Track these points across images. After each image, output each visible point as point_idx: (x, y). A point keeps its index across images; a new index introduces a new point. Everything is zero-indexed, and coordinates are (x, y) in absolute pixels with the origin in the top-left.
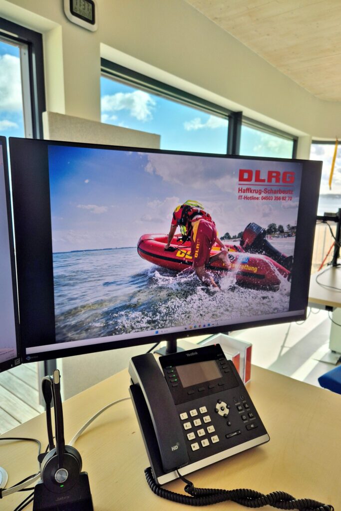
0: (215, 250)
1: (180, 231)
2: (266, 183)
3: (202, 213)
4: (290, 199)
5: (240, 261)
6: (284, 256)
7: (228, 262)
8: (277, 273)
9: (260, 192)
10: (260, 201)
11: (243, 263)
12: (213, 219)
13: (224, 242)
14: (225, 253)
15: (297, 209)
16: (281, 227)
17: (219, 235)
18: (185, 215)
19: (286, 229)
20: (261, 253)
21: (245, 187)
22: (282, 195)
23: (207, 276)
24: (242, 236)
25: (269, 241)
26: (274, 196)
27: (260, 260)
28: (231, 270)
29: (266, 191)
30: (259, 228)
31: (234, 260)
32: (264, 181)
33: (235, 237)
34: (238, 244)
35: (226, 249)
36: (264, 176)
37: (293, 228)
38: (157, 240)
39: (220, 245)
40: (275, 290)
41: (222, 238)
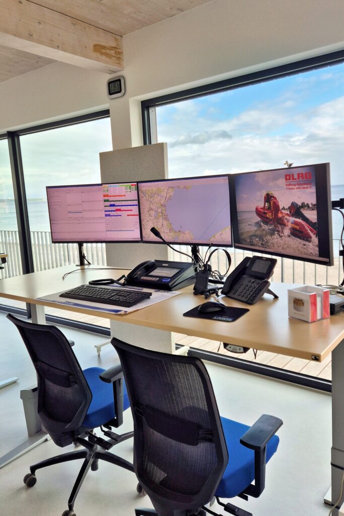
0: (280, 215)
1: (266, 205)
2: (297, 180)
3: (273, 197)
4: (311, 188)
5: (290, 221)
6: (311, 222)
7: (286, 221)
8: (309, 231)
9: (295, 185)
10: (296, 190)
11: (292, 223)
12: (278, 200)
13: (283, 211)
14: (283, 217)
15: (315, 194)
16: (308, 204)
17: (281, 207)
18: (268, 198)
19: (310, 206)
20: (299, 218)
21: (288, 183)
22: (306, 186)
23: (278, 228)
24: (289, 208)
25: (303, 212)
26: (302, 186)
27: (300, 222)
28: (287, 226)
29: (298, 184)
30: (297, 204)
31: (288, 222)
32: (296, 179)
33: (287, 209)
34: (288, 212)
35: (284, 215)
36: (296, 177)
37: (314, 205)
38: (261, 208)
39: (282, 213)
40: (310, 241)
41: (282, 209)
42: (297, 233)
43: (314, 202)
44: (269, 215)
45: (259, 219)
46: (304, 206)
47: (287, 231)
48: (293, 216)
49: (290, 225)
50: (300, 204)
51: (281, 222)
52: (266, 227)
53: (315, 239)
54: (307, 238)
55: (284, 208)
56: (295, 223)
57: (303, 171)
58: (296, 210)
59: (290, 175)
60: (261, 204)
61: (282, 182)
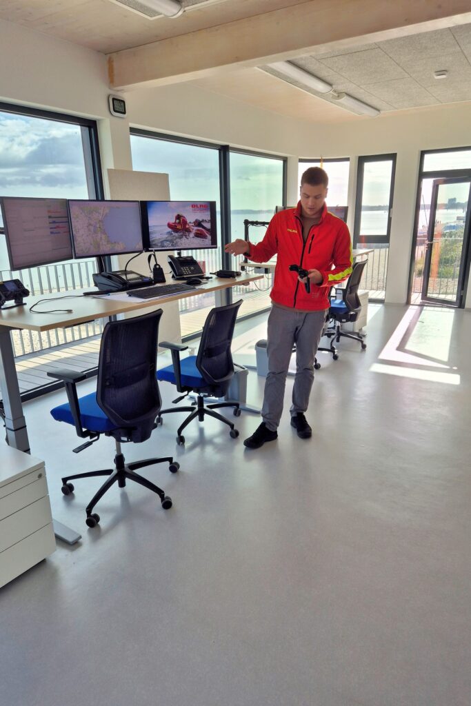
0: (187, 226)
1: (177, 221)
2: (200, 208)
3: (183, 216)
4: (207, 212)
5: (195, 229)
6: (207, 229)
8: (206, 233)
10: (199, 213)
12: (186, 218)
14: (190, 227)
15: (211, 215)
16: (206, 220)
18: (178, 217)
20: (201, 227)
22: (205, 211)
23: (186, 234)
24: (194, 222)
25: (203, 224)
26: (203, 211)
27: (201, 230)
28: (192, 232)
30: (199, 220)
31: (193, 229)
32: (198, 208)
34: (193, 225)
36: (199, 206)
39: (189, 225)
40: (206, 239)
42: (199, 235)
43: (209, 218)
44: (179, 227)
45: (170, 230)
46: (203, 221)
47: (192, 235)
48: (196, 226)
49: (194, 231)
50: (201, 220)
51: (189, 231)
52: (176, 234)
53: (209, 237)
54: (205, 237)
55: (190, 223)
56: (198, 230)
57: (203, 204)
58: (198, 223)
59: (195, 206)
60: (172, 221)
61: (190, 208)
